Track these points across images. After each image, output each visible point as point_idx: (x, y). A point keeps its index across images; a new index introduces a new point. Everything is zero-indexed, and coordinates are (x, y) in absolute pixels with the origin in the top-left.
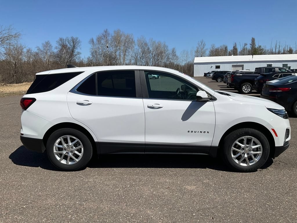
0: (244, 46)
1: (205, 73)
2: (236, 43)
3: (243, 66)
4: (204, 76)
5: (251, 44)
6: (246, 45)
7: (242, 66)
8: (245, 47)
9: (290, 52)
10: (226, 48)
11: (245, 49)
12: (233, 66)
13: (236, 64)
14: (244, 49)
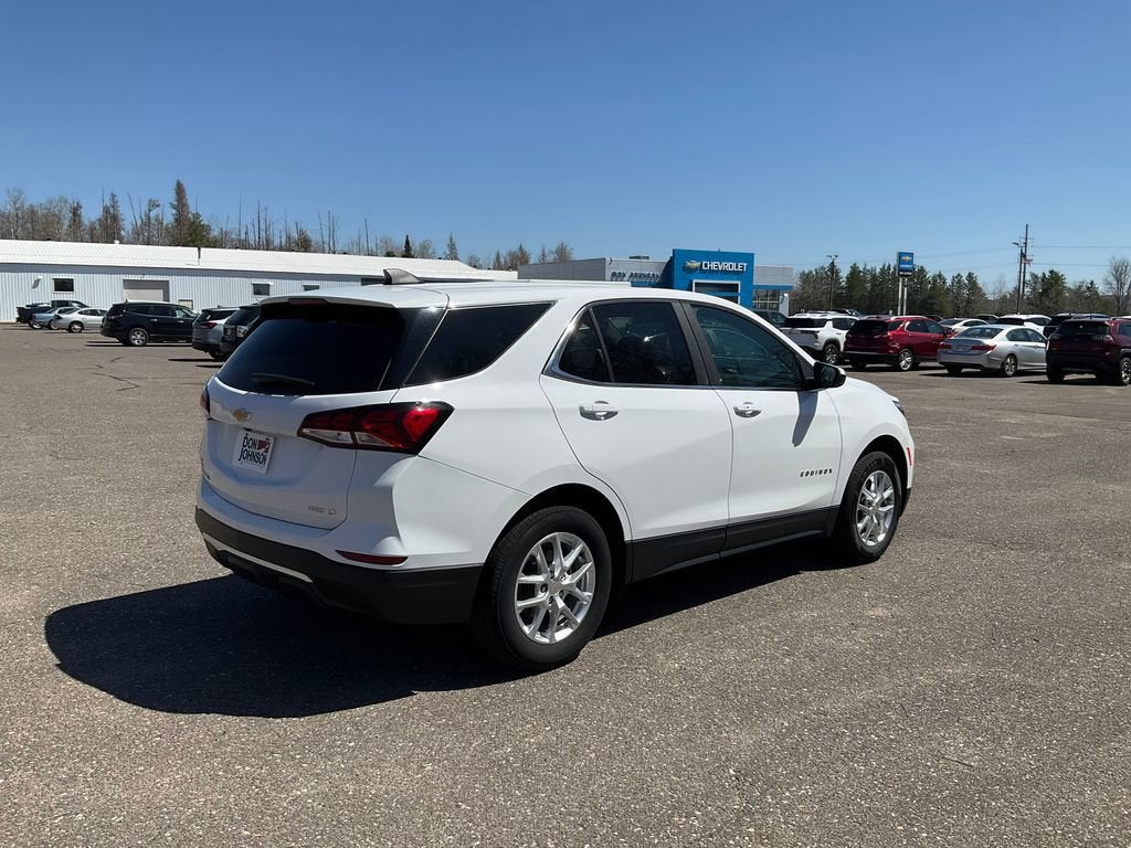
0: (145, 208)
1: (20, 310)
2: (113, 196)
3: (168, 286)
4: (18, 319)
5: (176, 203)
6: (153, 204)
7: (164, 286)
8: (152, 215)
9: (302, 247)
10: (75, 212)
11: (153, 221)
12: (128, 284)
13: (138, 277)
14: (147, 222)
